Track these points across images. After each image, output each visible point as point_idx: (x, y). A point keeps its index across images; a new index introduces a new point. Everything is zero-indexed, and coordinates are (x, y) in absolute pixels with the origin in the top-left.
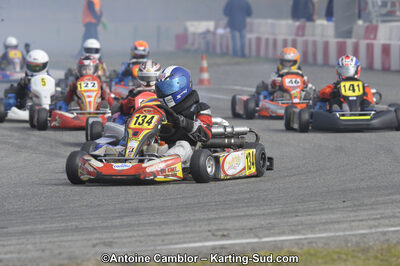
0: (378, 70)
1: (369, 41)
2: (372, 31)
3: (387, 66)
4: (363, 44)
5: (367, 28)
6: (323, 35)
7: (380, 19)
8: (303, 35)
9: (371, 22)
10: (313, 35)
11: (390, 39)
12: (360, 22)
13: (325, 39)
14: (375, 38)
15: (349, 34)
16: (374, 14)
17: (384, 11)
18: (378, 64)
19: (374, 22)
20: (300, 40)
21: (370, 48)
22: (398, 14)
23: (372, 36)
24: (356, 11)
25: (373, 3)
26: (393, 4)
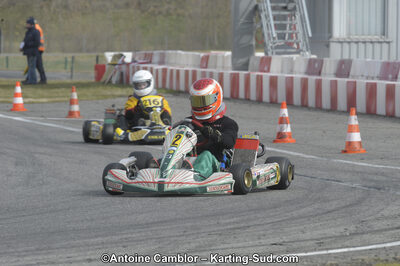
1: (260, 74)
2: (266, 63)
3: (274, 98)
4: (254, 75)
6: (223, 67)
7: (274, 51)
8: (206, 67)
10: (215, 67)
11: (282, 72)
13: (221, 71)
14: (268, 71)
15: (245, 67)
16: (270, 45)
18: (266, 97)
19: (270, 53)
20: (200, 71)
21: (260, 79)
22: (295, 46)
23: (266, 69)
24: (254, 43)
25: (269, 35)
26: (291, 36)
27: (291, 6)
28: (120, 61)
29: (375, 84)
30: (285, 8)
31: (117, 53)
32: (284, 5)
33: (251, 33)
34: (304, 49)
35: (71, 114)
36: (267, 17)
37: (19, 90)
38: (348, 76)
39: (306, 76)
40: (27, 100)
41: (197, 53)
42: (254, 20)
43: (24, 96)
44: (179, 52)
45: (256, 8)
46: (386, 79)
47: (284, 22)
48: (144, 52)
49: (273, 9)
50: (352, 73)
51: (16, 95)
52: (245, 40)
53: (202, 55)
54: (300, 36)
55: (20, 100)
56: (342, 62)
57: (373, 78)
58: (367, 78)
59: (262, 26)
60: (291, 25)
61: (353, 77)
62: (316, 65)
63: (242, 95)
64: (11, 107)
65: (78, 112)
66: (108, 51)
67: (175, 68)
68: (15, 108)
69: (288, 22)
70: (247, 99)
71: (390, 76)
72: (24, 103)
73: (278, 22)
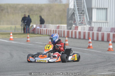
0: (77, 39)
2: (76, 28)
3: (80, 37)
4: (74, 31)
5: (76, 27)
6: (64, 29)
7: (79, 25)
8: (59, 29)
9: (76, 25)
10: (61, 29)
11: (81, 30)
12: (74, 25)
13: (64, 30)
14: (77, 30)
15: (70, 29)
16: (77, 23)
17: (80, 22)
18: (77, 37)
19: (77, 25)
20: (57, 30)
21: (76, 32)
22: (84, 23)
23: (77, 29)
24: (73, 22)
25: (77, 20)
26: (83, 21)
27: (83, 12)
29: (110, 34)
30: (81, 13)
31: (32, 25)
32: (81, 12)
33: (72, 20)
34: (87, 24)
35: (27, 41)
36: (77, 15)
38: (101, 31)
39: (89, 31)
41: (56, 25)
42: (73, 16)
44: (50, 25)
45: (74, 13)
46: (112, 32)
47: (81, 17)
49: (78, 13)
50: (102, 30)
52: (70, 22)
53: (57, 25)
54: (86, 21)
55: (12, 37)
56: (99, 28)
57: (108, 32)
58: (107, 32)
59: (75, 18)
60: (83, 18)
61: (102, 32)
62: (92, 28)
63: (70, 36)
65: (29, 41)
67: (50, 29)
68: (10, 39)
69: (82, 17)
70: (72, 38)
71: (113, 31)
72: (13, 38)
73: (80, 17)
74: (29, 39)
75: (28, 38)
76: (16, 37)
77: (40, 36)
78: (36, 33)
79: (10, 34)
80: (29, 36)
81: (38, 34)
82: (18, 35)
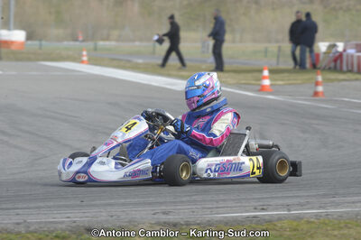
28: (333, 50)
31: (332, 43)
35: (316, 94)
37: (266, 73)
40: (274, 83)
43: (271, 79)
48: (355, 42)
51: (264, 78)
55: (267, 82)
64: (259, 88)
65: (323, 93)
66: (323, 41)
68: (262, 89)
72: (271, 85)
74: (320, 89)
75: (317, 84)
76: (282, 80)
77: (357, 80)
78: (345, 68)
79: (261, 71)
80: (324, 79)
81: (350, 71)
82: (286, 74)
